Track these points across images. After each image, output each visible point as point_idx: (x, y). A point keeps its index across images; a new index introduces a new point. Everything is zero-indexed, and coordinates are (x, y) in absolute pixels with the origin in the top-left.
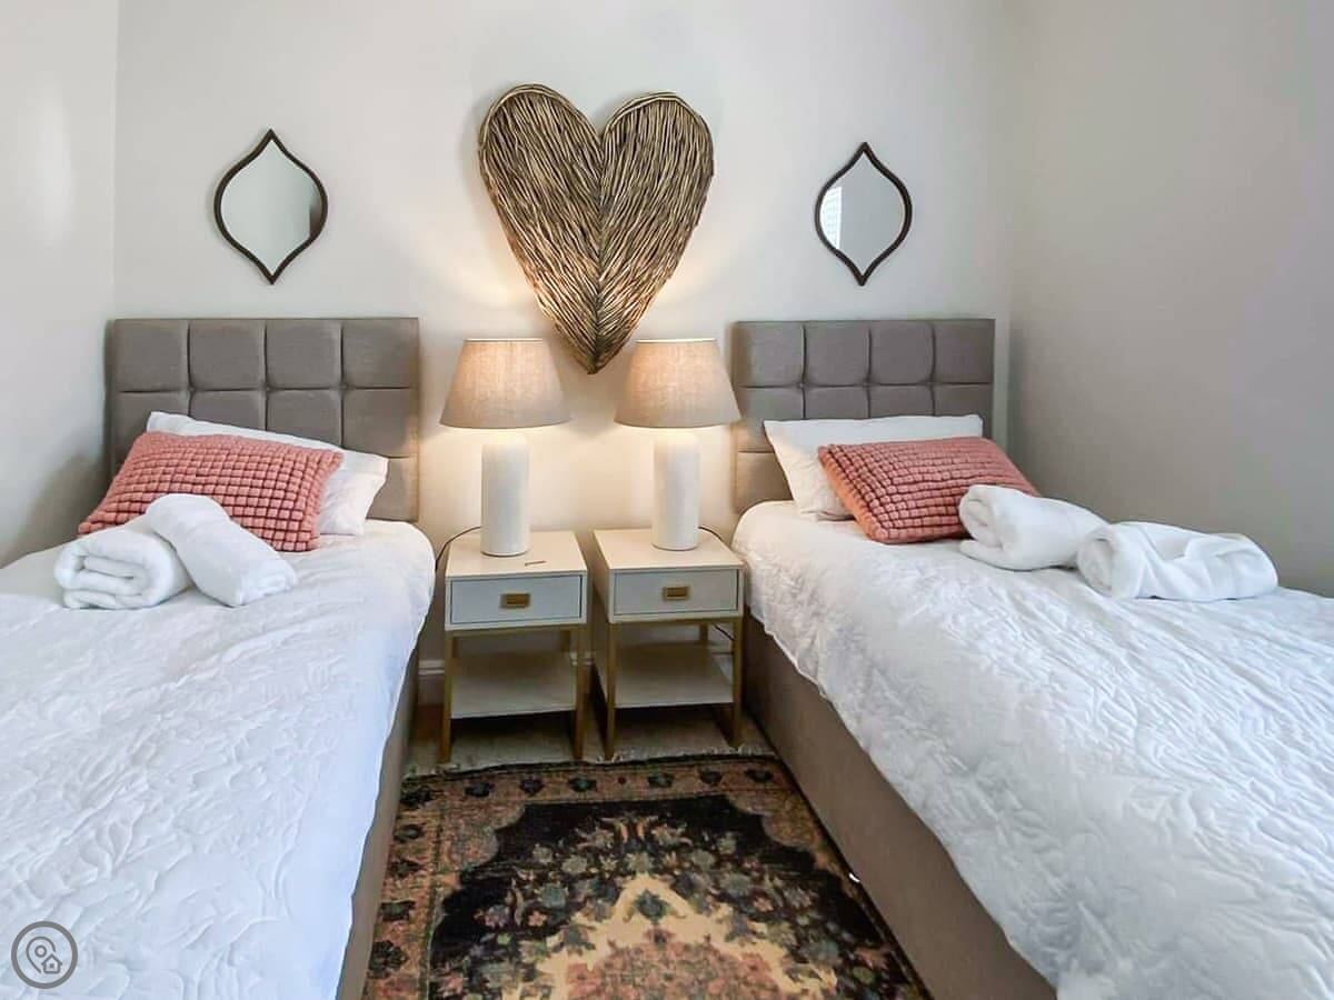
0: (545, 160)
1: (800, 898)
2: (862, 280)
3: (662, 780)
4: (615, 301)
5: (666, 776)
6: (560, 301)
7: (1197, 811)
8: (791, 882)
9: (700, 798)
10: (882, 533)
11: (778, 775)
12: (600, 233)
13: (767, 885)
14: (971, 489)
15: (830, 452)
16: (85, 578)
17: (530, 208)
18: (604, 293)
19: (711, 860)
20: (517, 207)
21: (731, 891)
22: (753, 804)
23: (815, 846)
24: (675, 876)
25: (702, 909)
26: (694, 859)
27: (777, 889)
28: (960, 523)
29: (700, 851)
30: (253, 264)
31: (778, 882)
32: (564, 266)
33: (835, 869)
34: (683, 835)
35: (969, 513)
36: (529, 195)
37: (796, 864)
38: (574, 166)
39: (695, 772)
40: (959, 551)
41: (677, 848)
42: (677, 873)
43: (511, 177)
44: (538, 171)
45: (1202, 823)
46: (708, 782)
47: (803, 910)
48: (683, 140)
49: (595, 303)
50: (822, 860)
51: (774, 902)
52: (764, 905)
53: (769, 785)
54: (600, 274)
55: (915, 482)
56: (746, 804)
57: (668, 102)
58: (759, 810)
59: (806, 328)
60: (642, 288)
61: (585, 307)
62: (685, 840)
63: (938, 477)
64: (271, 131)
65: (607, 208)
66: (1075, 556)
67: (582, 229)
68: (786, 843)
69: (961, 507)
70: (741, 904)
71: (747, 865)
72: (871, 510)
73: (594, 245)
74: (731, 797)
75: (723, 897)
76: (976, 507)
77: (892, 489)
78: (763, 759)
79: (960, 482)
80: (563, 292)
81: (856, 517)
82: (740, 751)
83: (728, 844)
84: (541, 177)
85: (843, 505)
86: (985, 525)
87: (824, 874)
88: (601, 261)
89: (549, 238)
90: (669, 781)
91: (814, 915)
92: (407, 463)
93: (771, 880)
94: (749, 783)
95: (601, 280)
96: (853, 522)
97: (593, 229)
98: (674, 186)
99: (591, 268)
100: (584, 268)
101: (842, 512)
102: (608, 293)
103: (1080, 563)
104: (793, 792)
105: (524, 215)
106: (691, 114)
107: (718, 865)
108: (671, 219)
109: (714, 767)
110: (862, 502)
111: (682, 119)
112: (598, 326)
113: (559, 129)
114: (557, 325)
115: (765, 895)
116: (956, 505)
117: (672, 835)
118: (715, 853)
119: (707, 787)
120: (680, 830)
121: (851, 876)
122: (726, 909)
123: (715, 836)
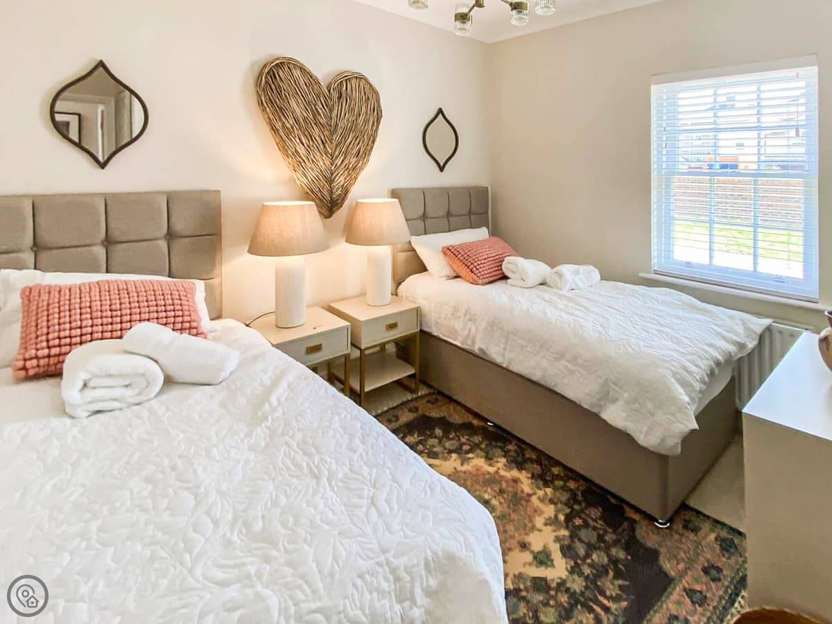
0: (300, 101)
1: (477, 439)
2: (442, 169)
3: (394, 419)
4: (340, 180)
5: (394, 416)
6: (310, 180)
7: (630, 346)
8: (471, 435)
9: (415, 419)
10: (480, 281)
11: (440, 398)
12: (332, 143)
13: (463, 440)
14: (506, 259)
15: (448, 249)
16: (90, 394)
17: (292, 127)
18: (334, 175)
19: (436, 440)
20: (284, 125)
21: (451, 448)
22: (438, 413)
23: (470, 419)
24: (426, 453)
25: (445, 459)
26: (430, 443)
27: (467, 439)
28: (503, 273)
29: (430, 440)
30: (85, 154)
31: (467, 437)
32: (312, 160)
33: (481, 424)
34: (418, 437)
35: (507, 268)
36: (291, 121)
37: (467, 427)
38: (317, 107)
39: (406, 410)
40: (507, 283)
41: (420, 442)
42: (426, 451)
43: (281, 109)
44: (296, 107)
45: (634, 350)
46: (413, 412)
47: (481, 443)
48: (368, 98)
49: (330, 181)
50: (476, 422)
51: (469, 445)
52: (466, 448)
53: (439, 404)
54: (332, 165)
55: (485, 259)
56: (435, 414)
57: (360, 78)
58: (442, 414)
59: (424, 192)
60: (353, 172)
61: (324, 182)
62: (420, 438)
63: (492, 255)
64: (101, 61)
65: (335, 130)
66: (545, 279)
67: (322, 141)
68: (460, 422)
69: (503, 267)
70: (458, 451)
71: (451, 436)
72: (473, 272)
73: (328, 149)
74: (427, 414)
75: (450, 452)
76: (509, 266)
77: (479, 262)
78: (430, 394)
79: (500, 256)
80: (312, 174)
81: (461, 275)
82: (420, 394)
83: (438, 432)
84: (298, 111)
85: (454, 271)
86: (514, 272)
87: (479, 428)
88: (333, 157)
89: (303, 145)
90: (397, 418)
91: (485, 443)
92: (215, 281)
93: (463, 437)
94: (431, 406)
95: (333, 168)
96: (459, 279)
97: (329, 142)
98: (366, 121)
99: (328, 163)
100: (323, 162)
101: (455, 275)
102: (336, 176)
103: (547, 281)
104: (450, 403)
105: (288, 132)
106: (371, 86)
107: (440, 442)
108: (365, 137)
109: (412, 405)
110: (468, 270)
111: (367, 87)
112: (331, 193)
113: (306, 84)
114: (307, 193)
115: (464, 444)
116: (501, 265)
117: (415, 438)
118: (436, 437)
119: (415, 414)
120: (416, 435)
121: (489, 423)
122: (454, 456)
123: (432, 431)
